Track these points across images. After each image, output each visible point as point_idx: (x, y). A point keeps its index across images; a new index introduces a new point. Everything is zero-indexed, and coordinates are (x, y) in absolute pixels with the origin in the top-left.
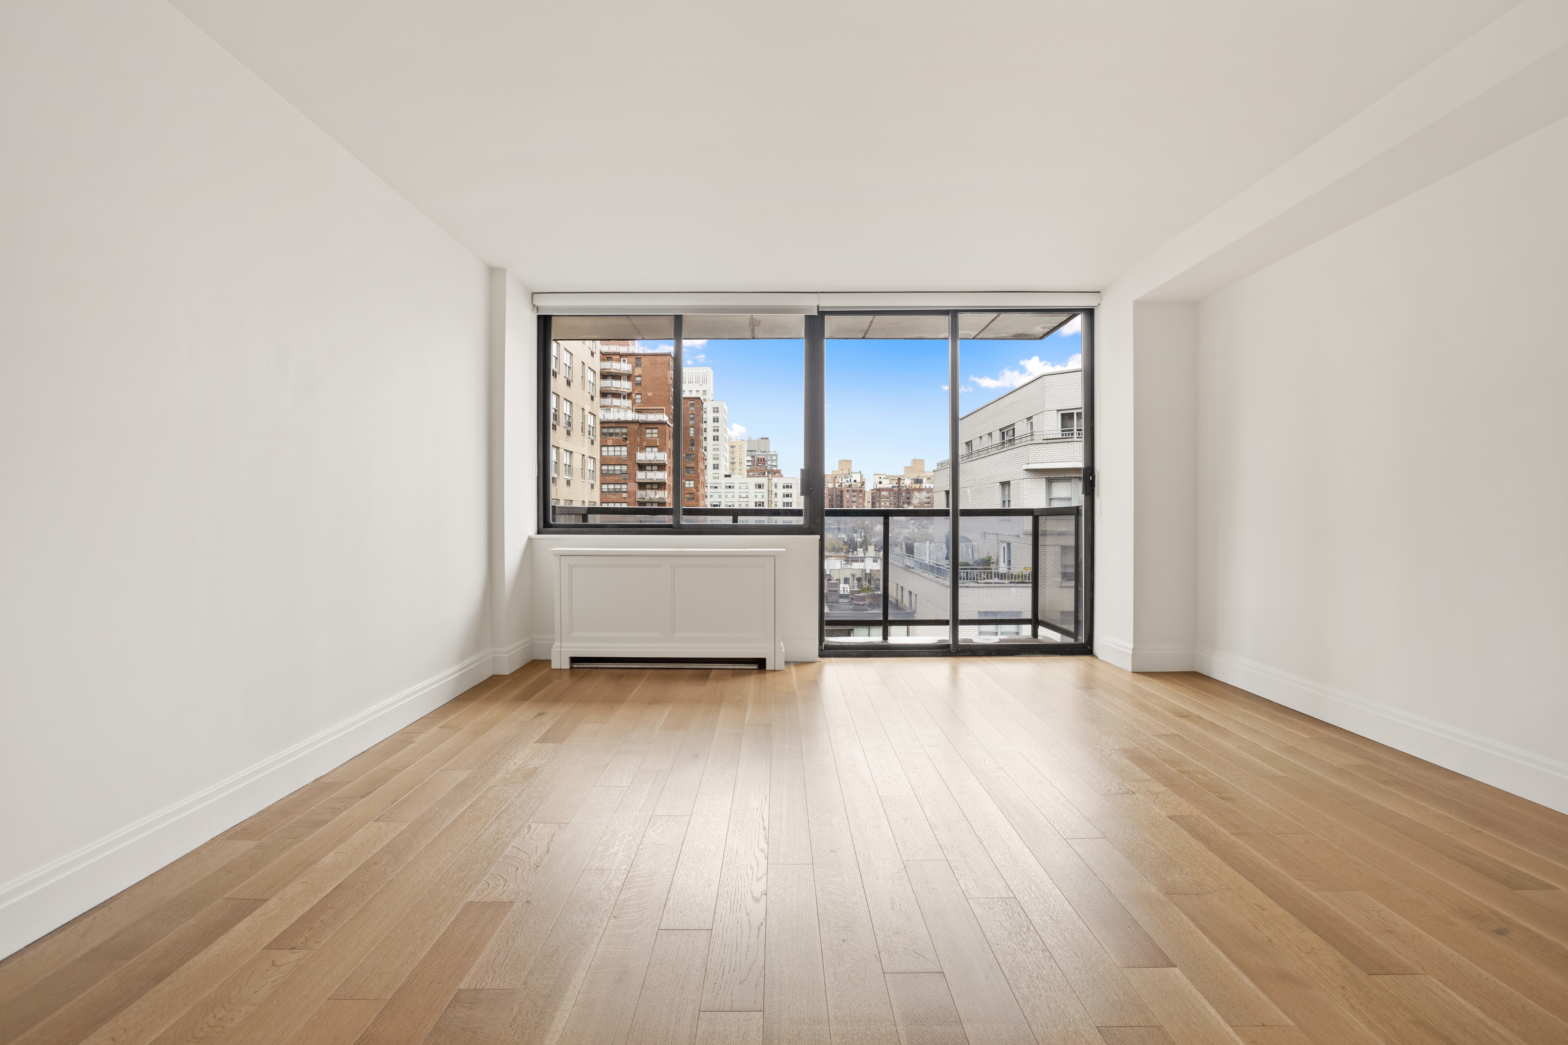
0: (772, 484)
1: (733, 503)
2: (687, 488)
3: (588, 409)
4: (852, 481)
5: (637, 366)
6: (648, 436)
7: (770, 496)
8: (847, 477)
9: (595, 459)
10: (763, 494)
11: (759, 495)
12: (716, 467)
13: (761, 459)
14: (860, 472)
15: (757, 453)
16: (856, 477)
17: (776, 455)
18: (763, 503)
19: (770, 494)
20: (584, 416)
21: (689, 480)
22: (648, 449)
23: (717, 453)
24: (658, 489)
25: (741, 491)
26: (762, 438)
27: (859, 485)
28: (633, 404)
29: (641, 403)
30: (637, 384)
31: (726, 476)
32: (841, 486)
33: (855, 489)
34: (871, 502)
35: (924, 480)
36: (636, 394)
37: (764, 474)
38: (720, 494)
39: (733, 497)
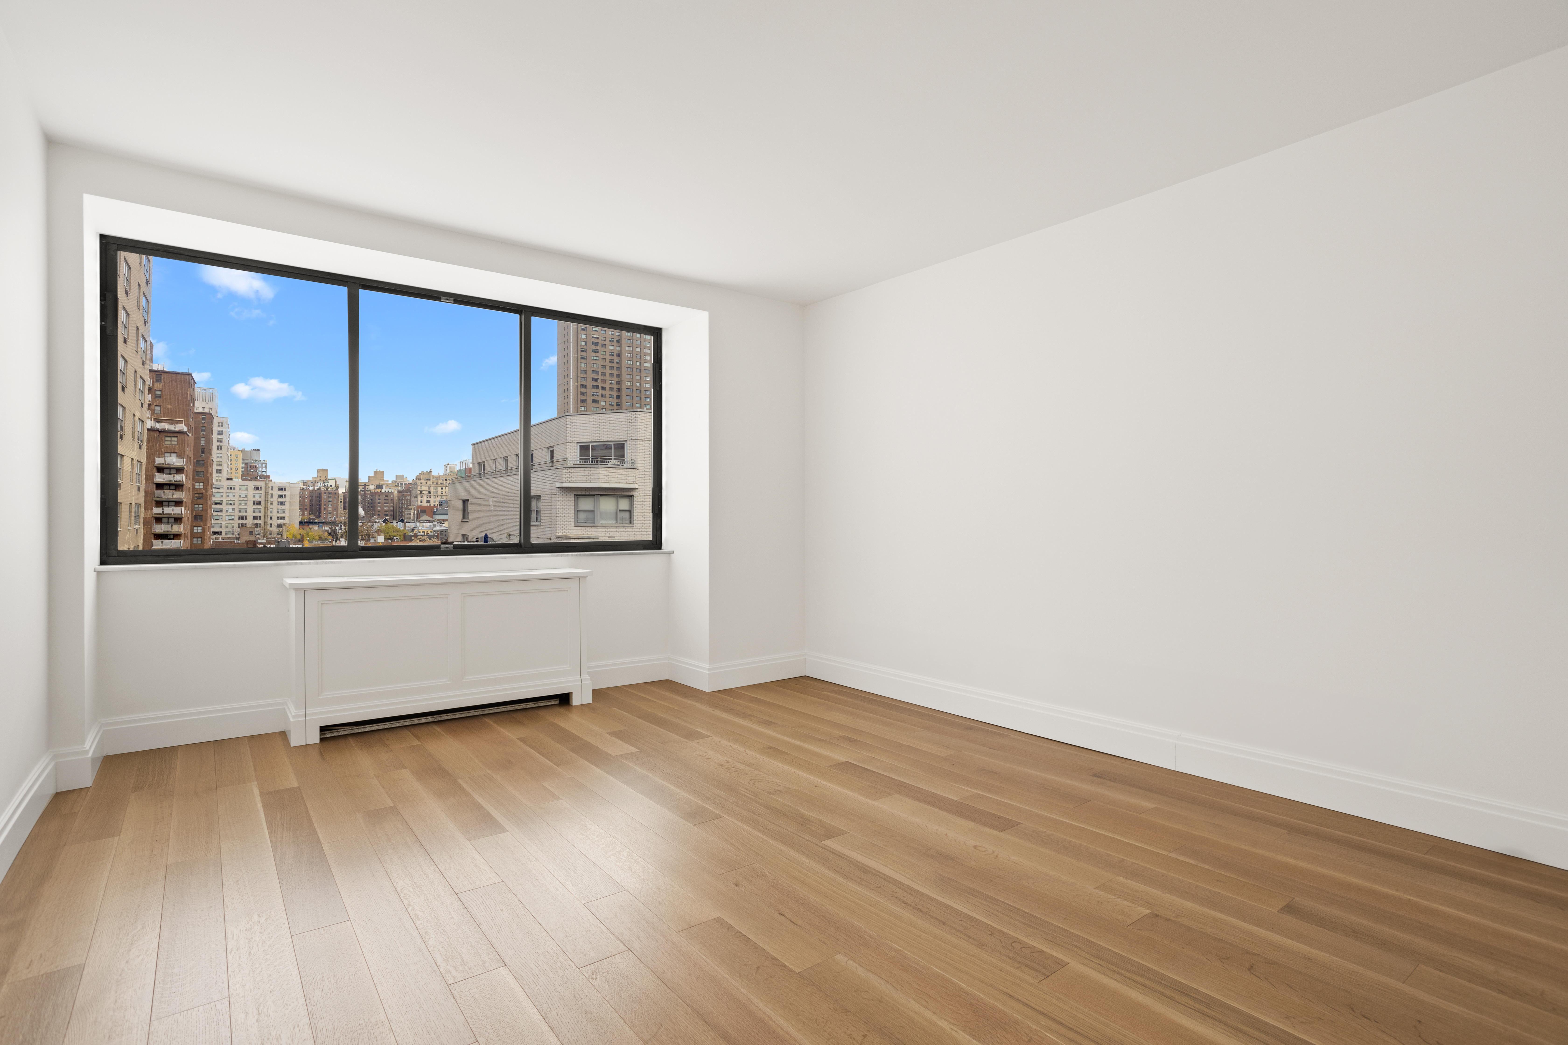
0: (268, 487)
1: (234, 502)
2: (197, 488)
3: (138, 415)
4: (329, 486)
5: (157, 381)
6: (166, 443)
7: (267, 497)
8: (325, 483)
9: (142, 463)
10: (260, 495)
11: (257, 496)
12: (219, 471)
13: (253, 466)
14: (335, 479)
15: (249, 461)
16: (332, 483)
17: (266, 464)
18: (260, 502)
19: (267, 495)
20: (134, 422)
21: (199, 482)
22: (167, 455)
23: (221, 460)
24: (175, 490)
25: (241, 492)
26: (254, 450)
27: (334, 489)
28: (152, 415)
29: (160, 414)
30: (156, 397)
31: (228, 479)
32: (320, 489)
33: (331, 492)
34: (343, 502)
35: (384, 487)
36: (155, 406)
37: (256, 478)
38: (222, 494)
39: (234, 496)
